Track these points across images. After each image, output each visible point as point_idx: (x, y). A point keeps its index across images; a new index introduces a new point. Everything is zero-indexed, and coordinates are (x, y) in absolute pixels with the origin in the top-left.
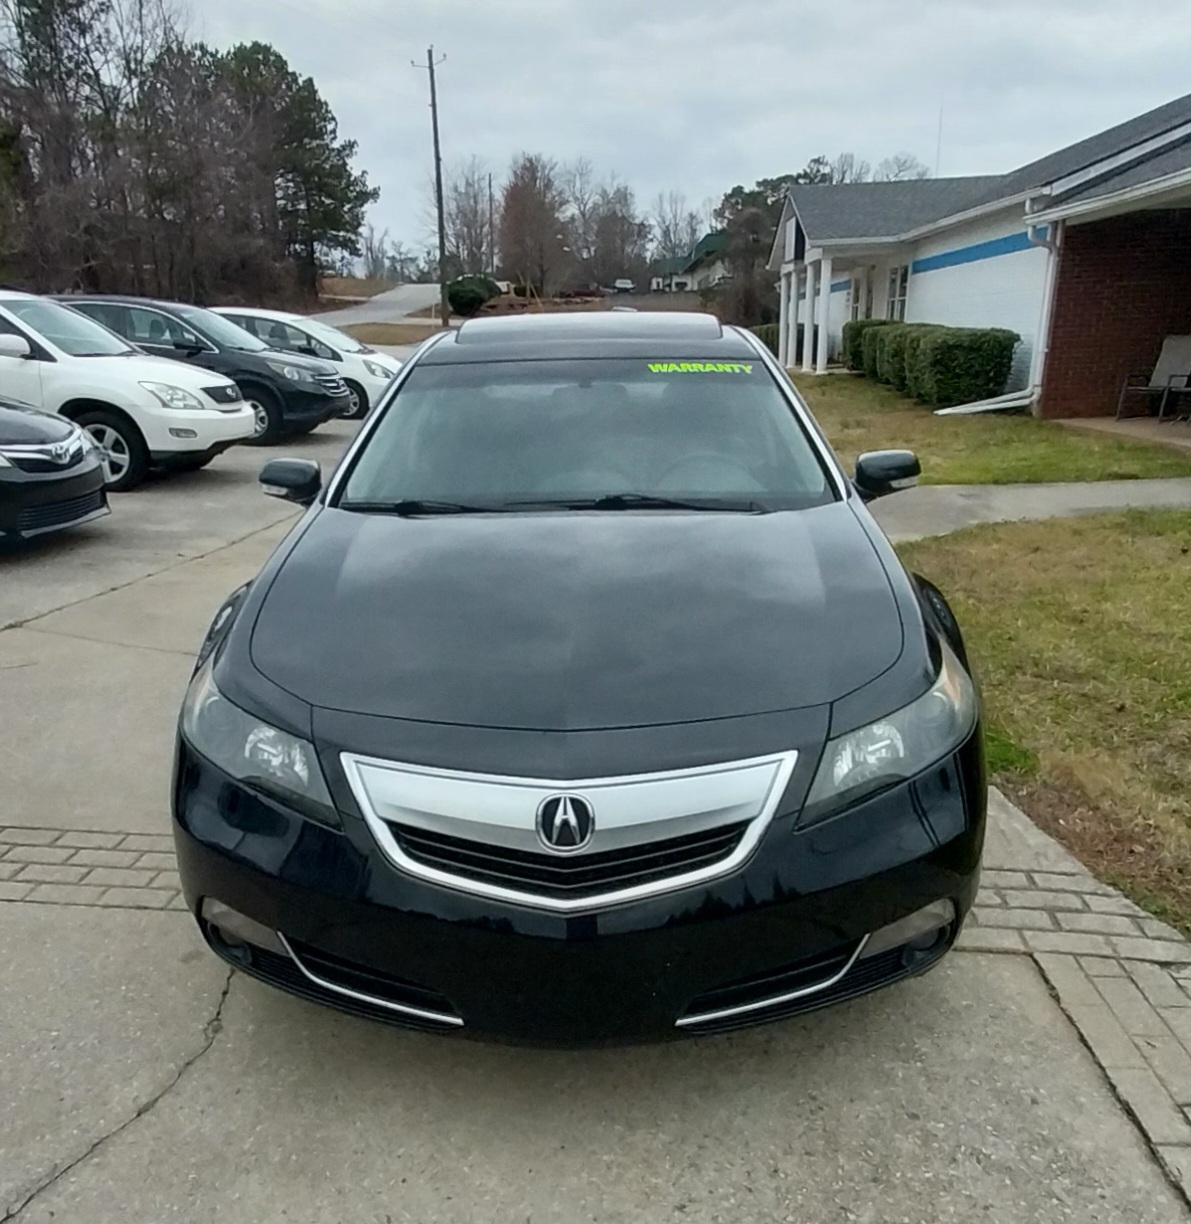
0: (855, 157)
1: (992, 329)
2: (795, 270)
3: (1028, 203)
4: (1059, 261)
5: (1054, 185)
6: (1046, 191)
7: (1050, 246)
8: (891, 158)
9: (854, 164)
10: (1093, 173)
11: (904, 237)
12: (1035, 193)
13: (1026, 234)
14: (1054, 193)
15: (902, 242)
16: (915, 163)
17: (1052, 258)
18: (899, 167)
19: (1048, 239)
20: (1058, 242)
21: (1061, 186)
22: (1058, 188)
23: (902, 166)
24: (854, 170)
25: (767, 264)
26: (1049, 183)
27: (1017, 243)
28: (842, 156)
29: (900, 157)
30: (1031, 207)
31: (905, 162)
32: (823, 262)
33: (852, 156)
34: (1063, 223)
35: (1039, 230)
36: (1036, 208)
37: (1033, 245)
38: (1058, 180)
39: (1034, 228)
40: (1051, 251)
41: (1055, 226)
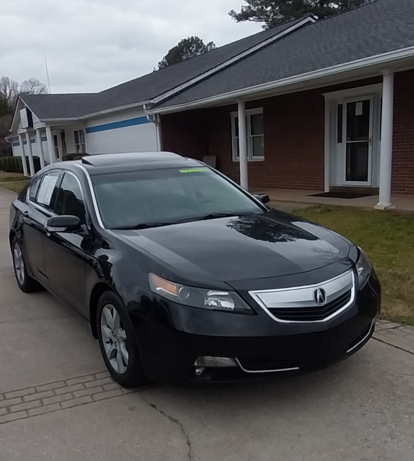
0: (9, 78)
2: (27, 132)
3: (144, 106)
5: (155, 99)
6: (152, 101)
7: (156, 122)
8: (27, 80)
9: (10, 82)
10: (167, 95)
12: (147, 102)
13: (146, 117)
14: (155, 103)
15: (80, 120)
16: (39, 83)
17: (157, 127)
18: (32, 85)
19: (154, 119)
20: (159, 120)
21: (157, 100)
22: (156, 101)
23: (33, 83)
24: (10, 85)
25: (10, 129)
26: (153, 99)
27: (143, 120)
28: (3, 78)
29: (31, 80)
30: (146, 107)
31: (35, 82)
32: (47, 129)
33: (8, 79)
34: (159, 114)
35: (151, 116)
36: (148, 108)
37: (148, 122)
38: (155, 97)
39: (149, 115)
40: (156, 124)
41: (156, 115)
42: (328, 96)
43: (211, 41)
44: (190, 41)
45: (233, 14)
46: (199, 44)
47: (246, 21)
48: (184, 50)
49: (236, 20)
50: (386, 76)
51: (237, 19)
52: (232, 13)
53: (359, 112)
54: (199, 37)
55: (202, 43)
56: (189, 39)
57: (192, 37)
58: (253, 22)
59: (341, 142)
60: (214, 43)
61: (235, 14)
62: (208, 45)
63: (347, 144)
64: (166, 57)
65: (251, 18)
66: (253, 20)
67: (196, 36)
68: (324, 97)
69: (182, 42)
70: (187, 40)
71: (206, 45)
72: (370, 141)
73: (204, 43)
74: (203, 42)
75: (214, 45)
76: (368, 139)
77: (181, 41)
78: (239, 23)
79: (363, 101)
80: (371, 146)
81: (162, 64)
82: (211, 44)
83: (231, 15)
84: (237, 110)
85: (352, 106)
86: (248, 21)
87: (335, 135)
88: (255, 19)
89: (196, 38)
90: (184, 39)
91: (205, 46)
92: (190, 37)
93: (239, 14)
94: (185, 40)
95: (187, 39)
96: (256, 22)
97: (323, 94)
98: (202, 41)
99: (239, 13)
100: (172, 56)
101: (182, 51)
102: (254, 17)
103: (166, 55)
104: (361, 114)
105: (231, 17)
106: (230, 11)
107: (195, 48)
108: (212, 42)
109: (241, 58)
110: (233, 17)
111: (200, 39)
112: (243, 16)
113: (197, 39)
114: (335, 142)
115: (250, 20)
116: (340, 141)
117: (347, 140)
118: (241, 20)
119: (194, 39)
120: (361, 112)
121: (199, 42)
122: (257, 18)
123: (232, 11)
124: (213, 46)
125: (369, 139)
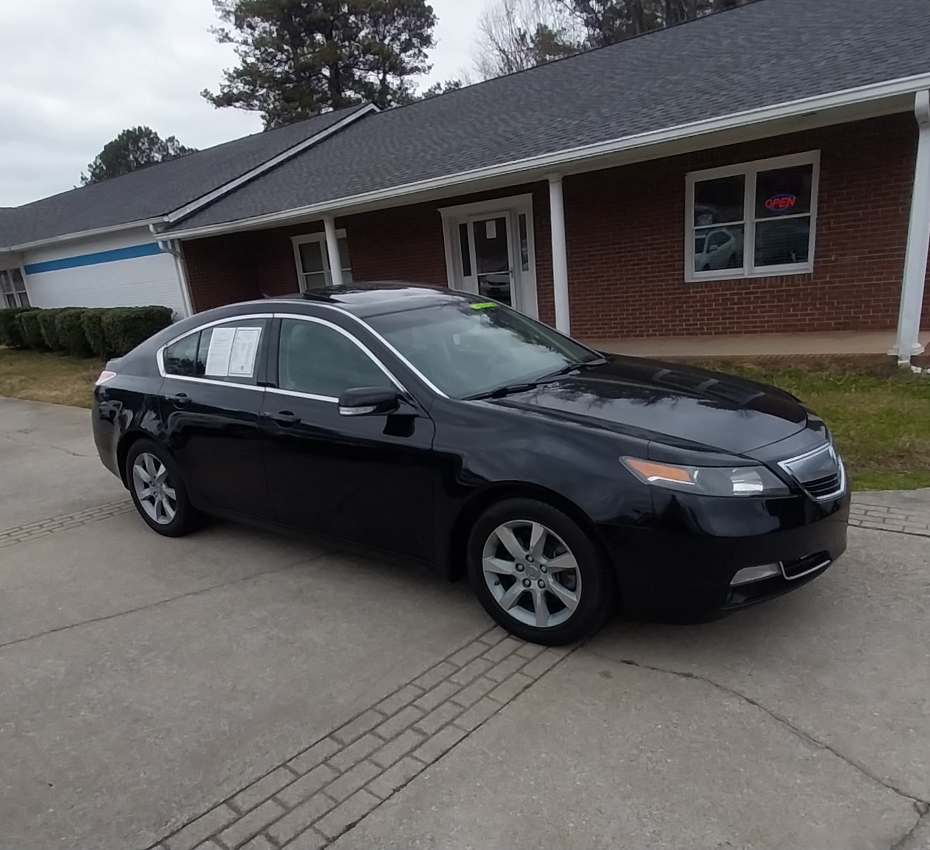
1: (150, 306)
3: (151, 228)
4: (184, 262)
5: (170, 215)
6: (166, 219)
7: (173, 252)
11: (14, 248)
12: (156, 221)
13: (158, 244)
14: (171, 221)
15: (13, 251)
17: (178, 261)
19: (170, 247)
20: (178, 250)
22: (172, 218)
26: (167, 214)
27: (152, 249)
30: (155, 229)
34: (179, 239)
35: (165, 243)
36: (159, 230)
37: (160, 252)
38: (170, 213)
39: (163, 242)
40: (175, 256)
41: (172, 241)
42: (445, 212)
43: (171, 136)
44: (137, 133)
45: (208, 96)
46: (152, 138)
47: (229, 107)
48: (130, 147)
49: (214, 106)
50: (554, 182)
51: (214, 103)
52: (206, 94)
53: (491, 233)
54: (150, 128)
55: (158, 138)
56: (135, 129)
57: (140, 128)
58: (240, 109)
59: (470, 275)
60: (176, 138)
61: (211, 96)
62: (167, 141)
63: (478, 277)
64: (102, 156)
65: (238, 104)
66: (240, 107)
67: (146, 126)
68: (440, 213)
69: (123, 134)
70: (131, 132)
71: (164, 140)
72: (511, 272)
73: (161, 138)
74: (159, 135)
75: (177, 141)
76: (508, 269)
77: (122, 131)
78: (218, 109)
79: (496, 220)
80: (513, 280)
81: (94, 166)
82: (172, 139)
83: (204, 96)
84: (324, 230)
85: (480, 227)
86: (232, 107)
87: (460, 266)
88: (244, 105)
89: (147, 129)
90: (126, 129)
91: (162, 142)
92: (137, 127)
93: (217, 97)
94: (128, 131)
95: (131, 129)
96: (245, 111)
97: (439, 210)
98: (156, 134)
99: (217, 95)
100: (110, 155)
101: (127, 149)
102: (241, 102)
103: (99, 153)
104: (495, 237)
105: (205, 99)
106: (203, 91)
107: (146, 144)
108: (174, 138)
109: (289, 157)
110: (209, 101)
111: (153, 131)
112: (226, 100)
113: (148, 132)
114: (461, 276)
115: (235, 107)
116: (467, 272)
117: (478, 273)
118: (222, 106)
119: (144, 130)
120: (495, 234)
121: (152, 136)
122: (246, 104)
123: (206, 91)
124: (176, 143)
125: (510, 269)
